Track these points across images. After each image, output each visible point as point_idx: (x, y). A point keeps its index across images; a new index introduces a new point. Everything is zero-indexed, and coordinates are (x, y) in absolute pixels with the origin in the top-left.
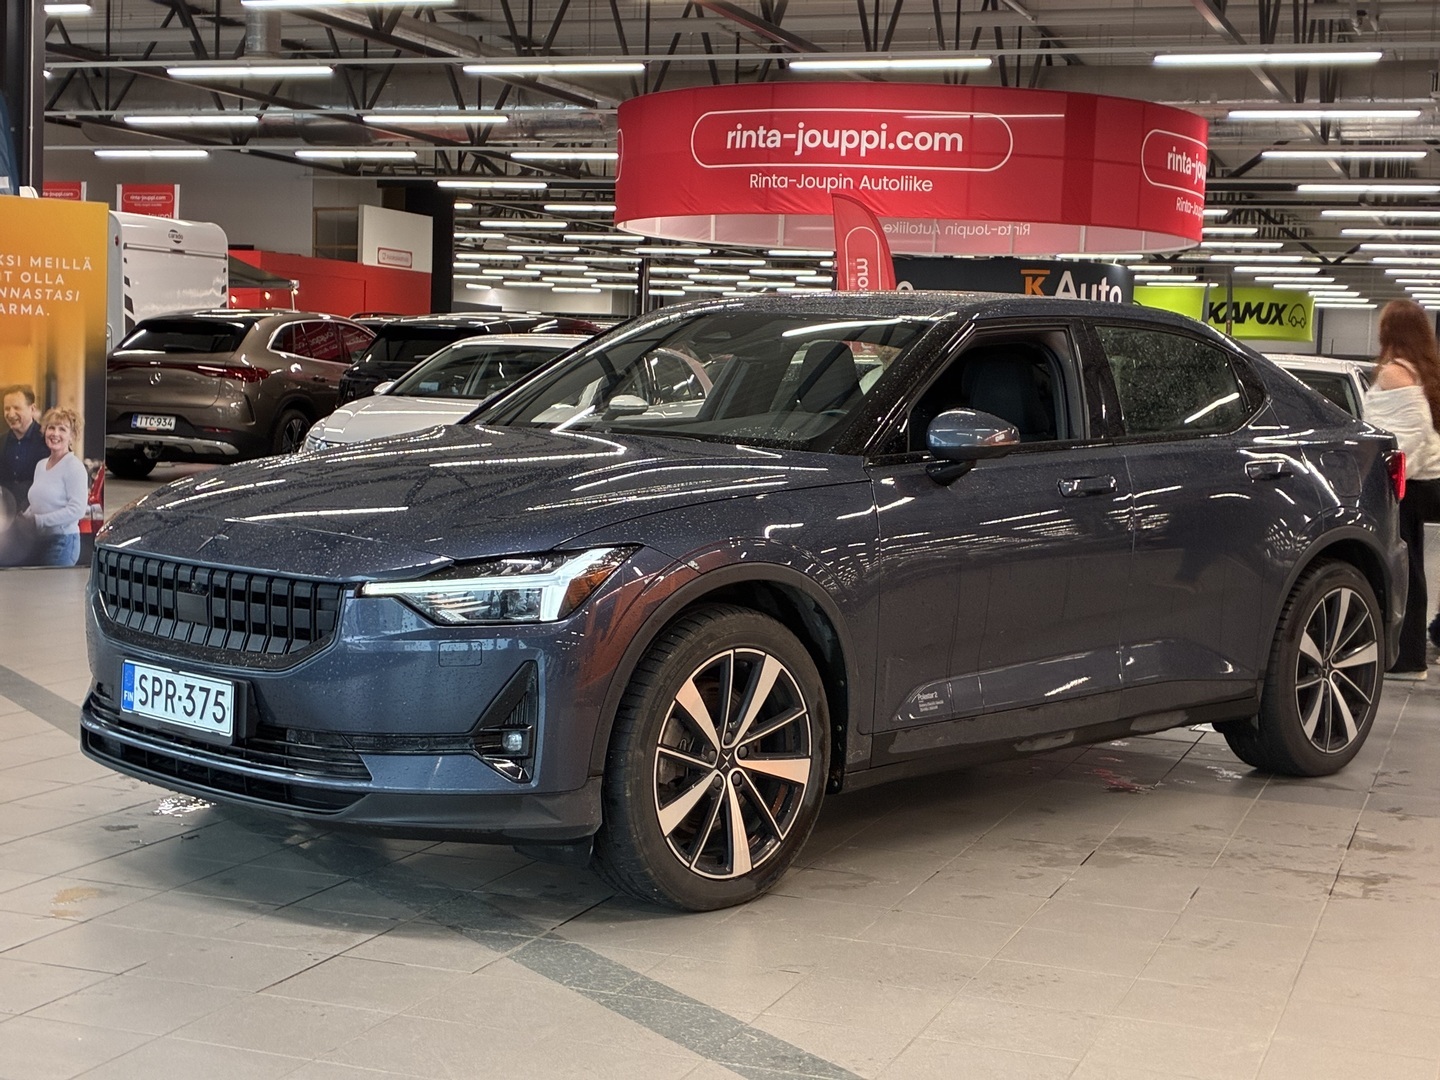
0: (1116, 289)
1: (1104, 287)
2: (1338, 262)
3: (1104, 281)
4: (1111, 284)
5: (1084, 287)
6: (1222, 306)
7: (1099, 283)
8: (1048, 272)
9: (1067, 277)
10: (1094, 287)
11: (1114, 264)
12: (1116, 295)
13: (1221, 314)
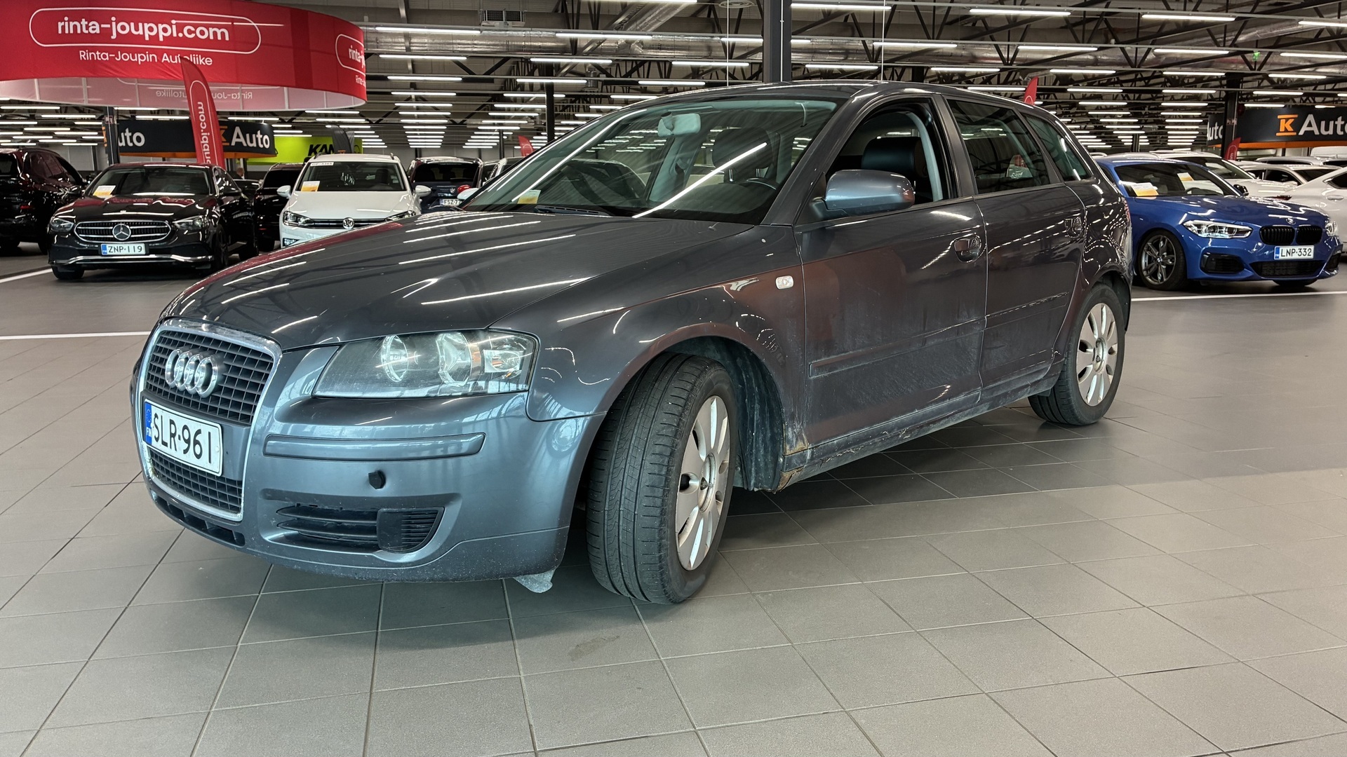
0: (266, 137)
1: (259, 136)
2: (377, 122)
3: (259, 132)
4: (263, 134)
5: (248, 135)
6: (318, 146)
7: (256, 134)
8: (226, 127)
9: (238, 130)
10: (254, 136)
11: (263, 123)
12: (266, 140)
13: (318, 150)
